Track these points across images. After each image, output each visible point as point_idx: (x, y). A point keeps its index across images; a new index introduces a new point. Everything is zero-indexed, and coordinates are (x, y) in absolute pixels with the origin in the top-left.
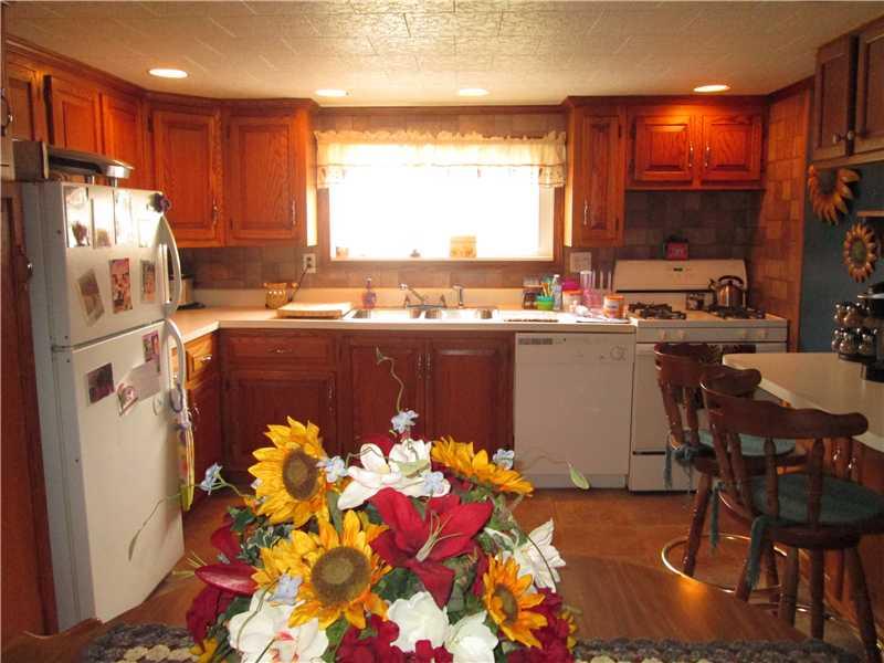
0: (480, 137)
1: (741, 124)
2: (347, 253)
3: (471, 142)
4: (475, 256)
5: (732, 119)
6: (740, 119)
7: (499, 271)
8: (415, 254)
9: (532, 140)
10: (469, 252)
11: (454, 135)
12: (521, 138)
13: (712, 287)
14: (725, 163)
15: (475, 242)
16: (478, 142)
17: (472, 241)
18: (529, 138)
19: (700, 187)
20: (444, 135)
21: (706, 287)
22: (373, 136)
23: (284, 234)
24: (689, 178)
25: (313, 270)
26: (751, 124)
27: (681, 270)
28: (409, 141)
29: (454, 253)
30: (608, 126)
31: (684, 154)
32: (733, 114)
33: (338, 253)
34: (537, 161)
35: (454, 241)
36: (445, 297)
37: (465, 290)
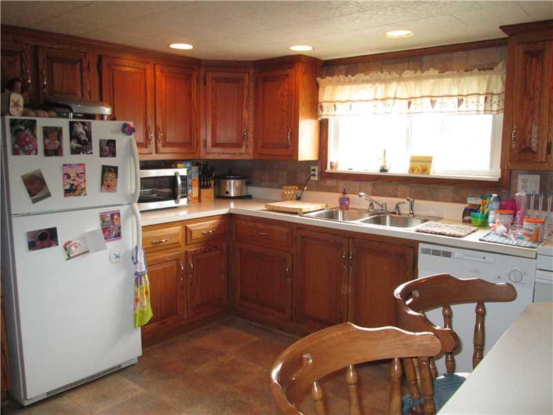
0: (436, 72)
2: (336, 167)
3: (428, 77)
4: (428, 174)
8: (383, 170)
10: (425, 170)
11: (415, 72)
12: (472, 71)
15: (431, 162)
16: (433, 77)
17: (429, 160)
18: (479, 70)
20: (408, 73)
22: (353, 78)
23: (284, 152)
25: (316, 178)
28: (379, 81)
29: (412, 170)
30: (543, 50)
33: (332, 167)
34: (484, 90)
35: (413, 160)
36: (400, 205)
37: (416, 201)
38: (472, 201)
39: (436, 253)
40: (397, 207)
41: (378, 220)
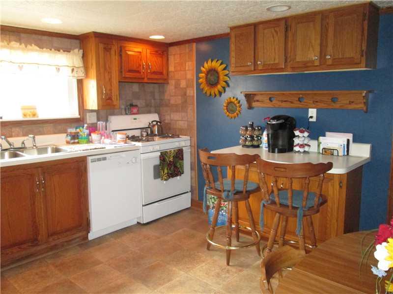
0: (37, 47)
1: (160, 54)
3: (32, 50)
4: (38, 117)
5: (157, 52)
6: (159, 52)
7: (52, 125)
9: (66, 53)
10: (34, 115)
11: (20, 44)
12: (59, 51)
13: (150, 126)
14: (156, 71)
15: (36, 109)
17: (34, 108)
18: (64, 51)
19: (147, 81)
21: (147, 126)
24: (143, 77)
26: (163, 55)
27: (136, 119)
29: (25, 115)
30: (110, 49)
31: (141, 66)
32: (157, 49)
34: (71, 64)
35: (23, 109)
36: (25, 142)
37: (36, 137)
38: (73, 130)
39: (99, 160)
40: (23, 143)
41: (15, 155)
